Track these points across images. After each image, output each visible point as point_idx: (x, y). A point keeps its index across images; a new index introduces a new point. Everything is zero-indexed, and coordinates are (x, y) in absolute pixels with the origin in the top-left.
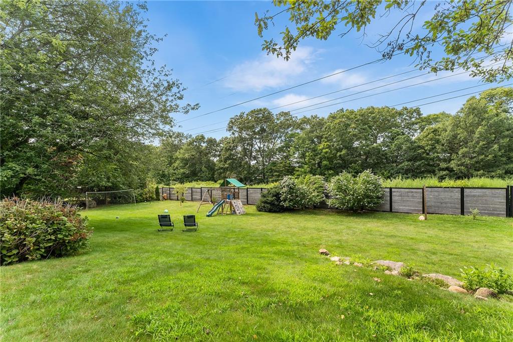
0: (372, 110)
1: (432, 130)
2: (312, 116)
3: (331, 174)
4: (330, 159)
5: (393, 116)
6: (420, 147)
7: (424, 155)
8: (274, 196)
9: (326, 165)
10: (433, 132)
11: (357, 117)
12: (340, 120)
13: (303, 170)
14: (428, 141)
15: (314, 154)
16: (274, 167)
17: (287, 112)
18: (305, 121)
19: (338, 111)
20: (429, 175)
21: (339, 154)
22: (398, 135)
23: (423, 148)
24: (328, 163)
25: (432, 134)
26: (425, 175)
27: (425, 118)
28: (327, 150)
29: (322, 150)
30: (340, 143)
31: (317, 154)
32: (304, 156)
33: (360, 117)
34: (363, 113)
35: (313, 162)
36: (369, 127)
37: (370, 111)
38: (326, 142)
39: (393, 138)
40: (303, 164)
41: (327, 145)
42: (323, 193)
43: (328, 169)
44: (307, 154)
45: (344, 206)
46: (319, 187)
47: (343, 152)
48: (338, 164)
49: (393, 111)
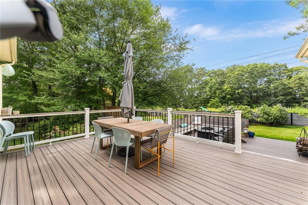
1: (298, 78)
2: (218, 70)
3: (232, 103)
4: (232, 95)
5: (269, 69)
6: (290, 88)
7: (293, 93)
9: (229, 98)
10: (299, 79)
11: (248, 71)
12: (238, 72)
13: (215, 100)
14: (295, 84)
15: (221, 92)
18: (214, 72)
19: (232, 66)
20: (296, 105)
21: (237, 91)
22: (274, 80)
23: (292, 88)
24: (230, 96)
25: (298, 80)
26: (294, 104)
27: (290, 70)
28: (229, 89)
29: (226, 89)
30: (238, 85)
31: (223, 92)
32: (215, 93)
33: (249, 70)
34: (251, 68)
35: (221, 96)
36: (255, 76)
37: (254, 66)
38: (228, 85)
39: (270, 82)
40: (214, 97)
41: (229, 86)
42: (252, 115)
43: (230, 100)
44: (217, 91)
45: (268, 122)
46: (249, 112)
47: (240, 90)
48: (236, 97)
49: (269, 66)
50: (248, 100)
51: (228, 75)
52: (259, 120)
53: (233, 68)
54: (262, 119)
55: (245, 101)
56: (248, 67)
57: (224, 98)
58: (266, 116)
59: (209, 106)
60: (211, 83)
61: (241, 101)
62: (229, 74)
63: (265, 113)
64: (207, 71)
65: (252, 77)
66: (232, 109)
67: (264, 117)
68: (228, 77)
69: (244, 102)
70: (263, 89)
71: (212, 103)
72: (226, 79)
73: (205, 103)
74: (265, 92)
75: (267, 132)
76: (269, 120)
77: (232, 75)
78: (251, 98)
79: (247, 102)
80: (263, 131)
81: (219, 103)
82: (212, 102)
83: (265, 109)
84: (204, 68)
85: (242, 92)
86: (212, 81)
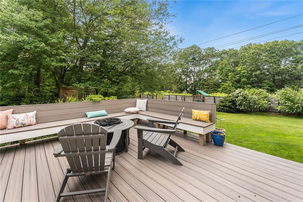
0: (276, 43)
2: (230, 49)
3: (249, 87)
4: (248, 78)
5: (295, 46)
8: (230, 102)
9: (244, 81)
11: (266, 49)
12: (254, 51)
13: (227, 84)
15: (234, 74)
16: (205, 82)
17: (212, 47)
18: (225, 52)
19: (247, 45)
21: (254, 74)
24: (246, 79)
28: (244, 71)
29: (240, 71)
30: (255, 66)
31: (237, 74)
32: (227, 75)
33: (268, 49)
34: (271, 45)
35: (235, 79)
36: (277, 55)
37: (275, 44)
38: (242, 66)
39: (298, 62)
40: (226, 80)
41: (244, 68)
42: (269, 101)
43: (247, 84)
44: (230, 74)
45: (293, 111)
46: (265, 97)
47: (258, 72)
48: (254, 80)
49: (294, 43)
50: (269, 84)
51: (241, 55)
52: (279, 108)
53: (249, 47)
54: (283, 107)
55: (265, 85)
56: (267, 45)
57: (239, 81)
58: (289, 103)
59: (221, 91)
60: (222, 64)
61: (260, 85)
62: (243, 54)
63: (288, 99)
64: (216, 51)
65: (273, 56)
66: (240, 93)
67: (287, 104)
68: (242, 56)
69: (264, 87)
70: (288, 70)
71: (224, 88)
72: (240, 60)
73: (215, 88)
74: (291, 74)
75: (291, 127)
76: (295, 109)
77: (247, 54)
78: (274, 82)
79: (269, 86)
80: (285, 126)
81: (233, 88)
82: (223, 86)
83: (287, 93)
84: (213, 48)
85: (261, 74)
86: (223, 62)
